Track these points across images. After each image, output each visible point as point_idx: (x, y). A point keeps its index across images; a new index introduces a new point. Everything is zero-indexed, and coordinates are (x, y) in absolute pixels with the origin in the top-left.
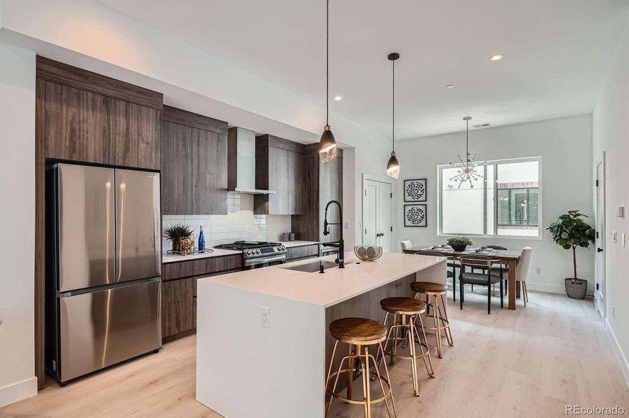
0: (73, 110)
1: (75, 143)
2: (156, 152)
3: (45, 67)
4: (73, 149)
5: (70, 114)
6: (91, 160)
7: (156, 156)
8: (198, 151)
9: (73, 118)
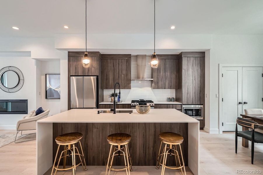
0: (76, 63)
1: (76, 71)
2: (97, 70)
3: (70, 54)
4: (76, 73)
5: (75, 64)
6: (80, 75)
7: (97, 71)
8: (118, 67)
9: (76, 65)
